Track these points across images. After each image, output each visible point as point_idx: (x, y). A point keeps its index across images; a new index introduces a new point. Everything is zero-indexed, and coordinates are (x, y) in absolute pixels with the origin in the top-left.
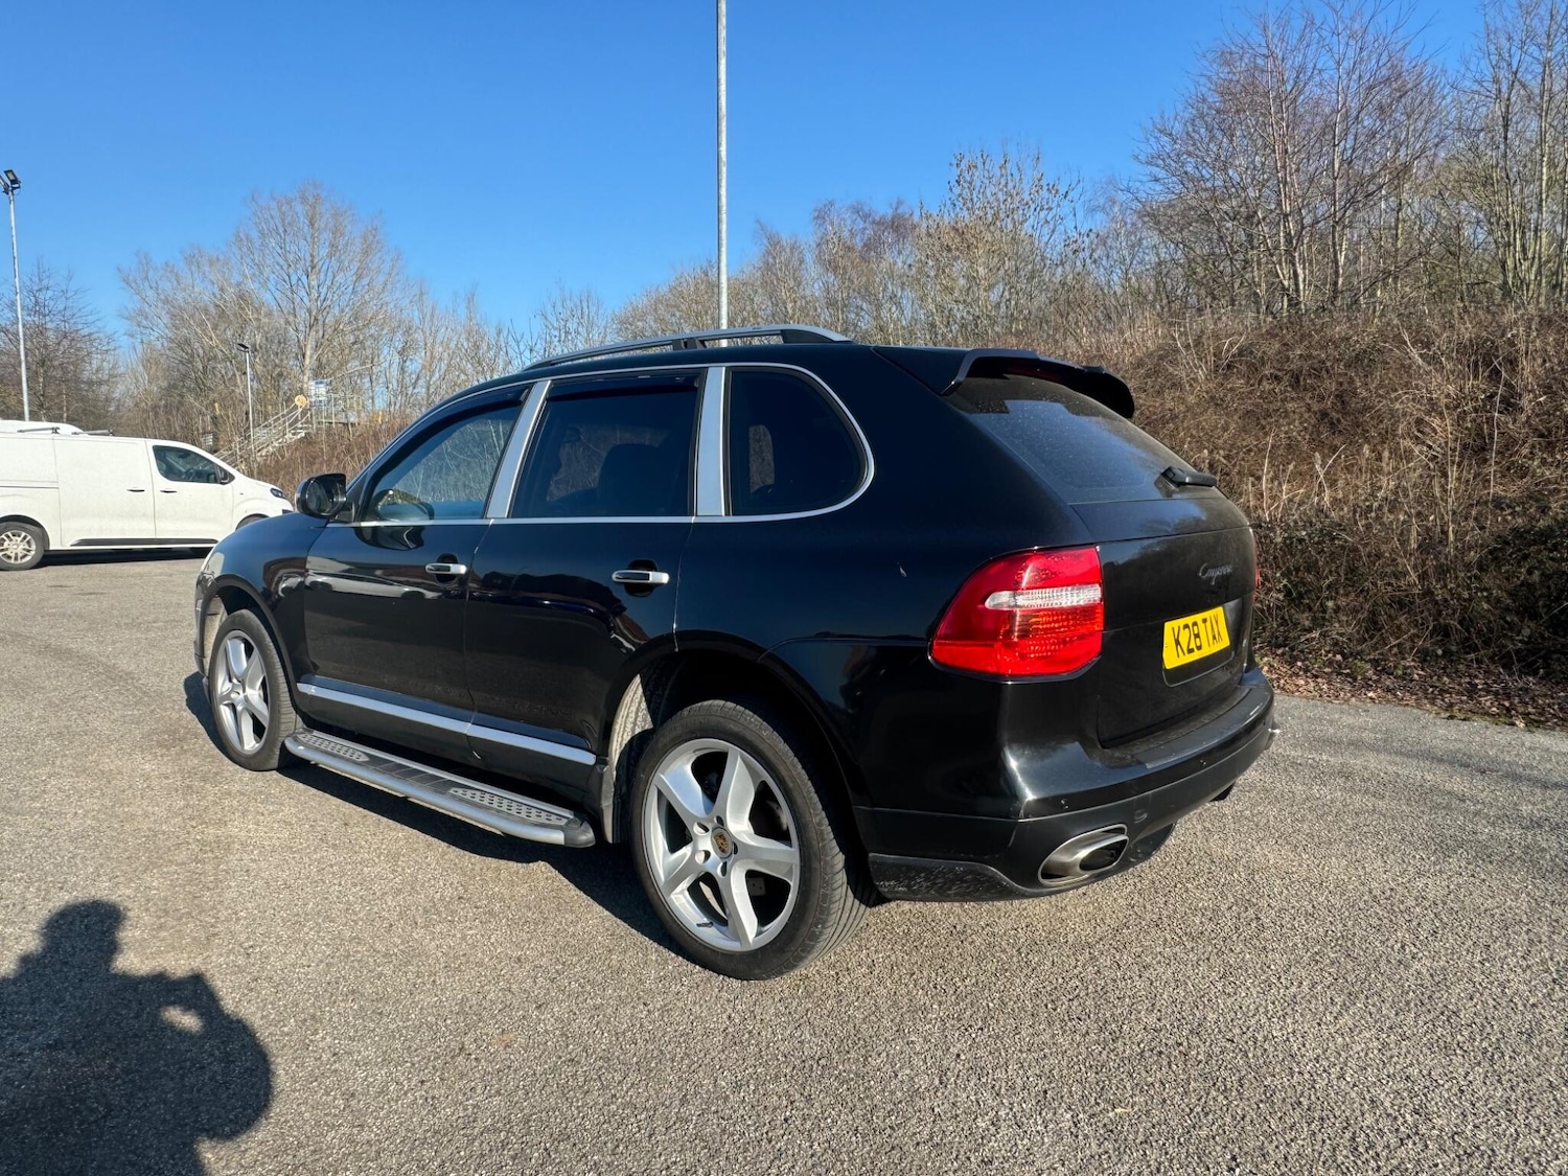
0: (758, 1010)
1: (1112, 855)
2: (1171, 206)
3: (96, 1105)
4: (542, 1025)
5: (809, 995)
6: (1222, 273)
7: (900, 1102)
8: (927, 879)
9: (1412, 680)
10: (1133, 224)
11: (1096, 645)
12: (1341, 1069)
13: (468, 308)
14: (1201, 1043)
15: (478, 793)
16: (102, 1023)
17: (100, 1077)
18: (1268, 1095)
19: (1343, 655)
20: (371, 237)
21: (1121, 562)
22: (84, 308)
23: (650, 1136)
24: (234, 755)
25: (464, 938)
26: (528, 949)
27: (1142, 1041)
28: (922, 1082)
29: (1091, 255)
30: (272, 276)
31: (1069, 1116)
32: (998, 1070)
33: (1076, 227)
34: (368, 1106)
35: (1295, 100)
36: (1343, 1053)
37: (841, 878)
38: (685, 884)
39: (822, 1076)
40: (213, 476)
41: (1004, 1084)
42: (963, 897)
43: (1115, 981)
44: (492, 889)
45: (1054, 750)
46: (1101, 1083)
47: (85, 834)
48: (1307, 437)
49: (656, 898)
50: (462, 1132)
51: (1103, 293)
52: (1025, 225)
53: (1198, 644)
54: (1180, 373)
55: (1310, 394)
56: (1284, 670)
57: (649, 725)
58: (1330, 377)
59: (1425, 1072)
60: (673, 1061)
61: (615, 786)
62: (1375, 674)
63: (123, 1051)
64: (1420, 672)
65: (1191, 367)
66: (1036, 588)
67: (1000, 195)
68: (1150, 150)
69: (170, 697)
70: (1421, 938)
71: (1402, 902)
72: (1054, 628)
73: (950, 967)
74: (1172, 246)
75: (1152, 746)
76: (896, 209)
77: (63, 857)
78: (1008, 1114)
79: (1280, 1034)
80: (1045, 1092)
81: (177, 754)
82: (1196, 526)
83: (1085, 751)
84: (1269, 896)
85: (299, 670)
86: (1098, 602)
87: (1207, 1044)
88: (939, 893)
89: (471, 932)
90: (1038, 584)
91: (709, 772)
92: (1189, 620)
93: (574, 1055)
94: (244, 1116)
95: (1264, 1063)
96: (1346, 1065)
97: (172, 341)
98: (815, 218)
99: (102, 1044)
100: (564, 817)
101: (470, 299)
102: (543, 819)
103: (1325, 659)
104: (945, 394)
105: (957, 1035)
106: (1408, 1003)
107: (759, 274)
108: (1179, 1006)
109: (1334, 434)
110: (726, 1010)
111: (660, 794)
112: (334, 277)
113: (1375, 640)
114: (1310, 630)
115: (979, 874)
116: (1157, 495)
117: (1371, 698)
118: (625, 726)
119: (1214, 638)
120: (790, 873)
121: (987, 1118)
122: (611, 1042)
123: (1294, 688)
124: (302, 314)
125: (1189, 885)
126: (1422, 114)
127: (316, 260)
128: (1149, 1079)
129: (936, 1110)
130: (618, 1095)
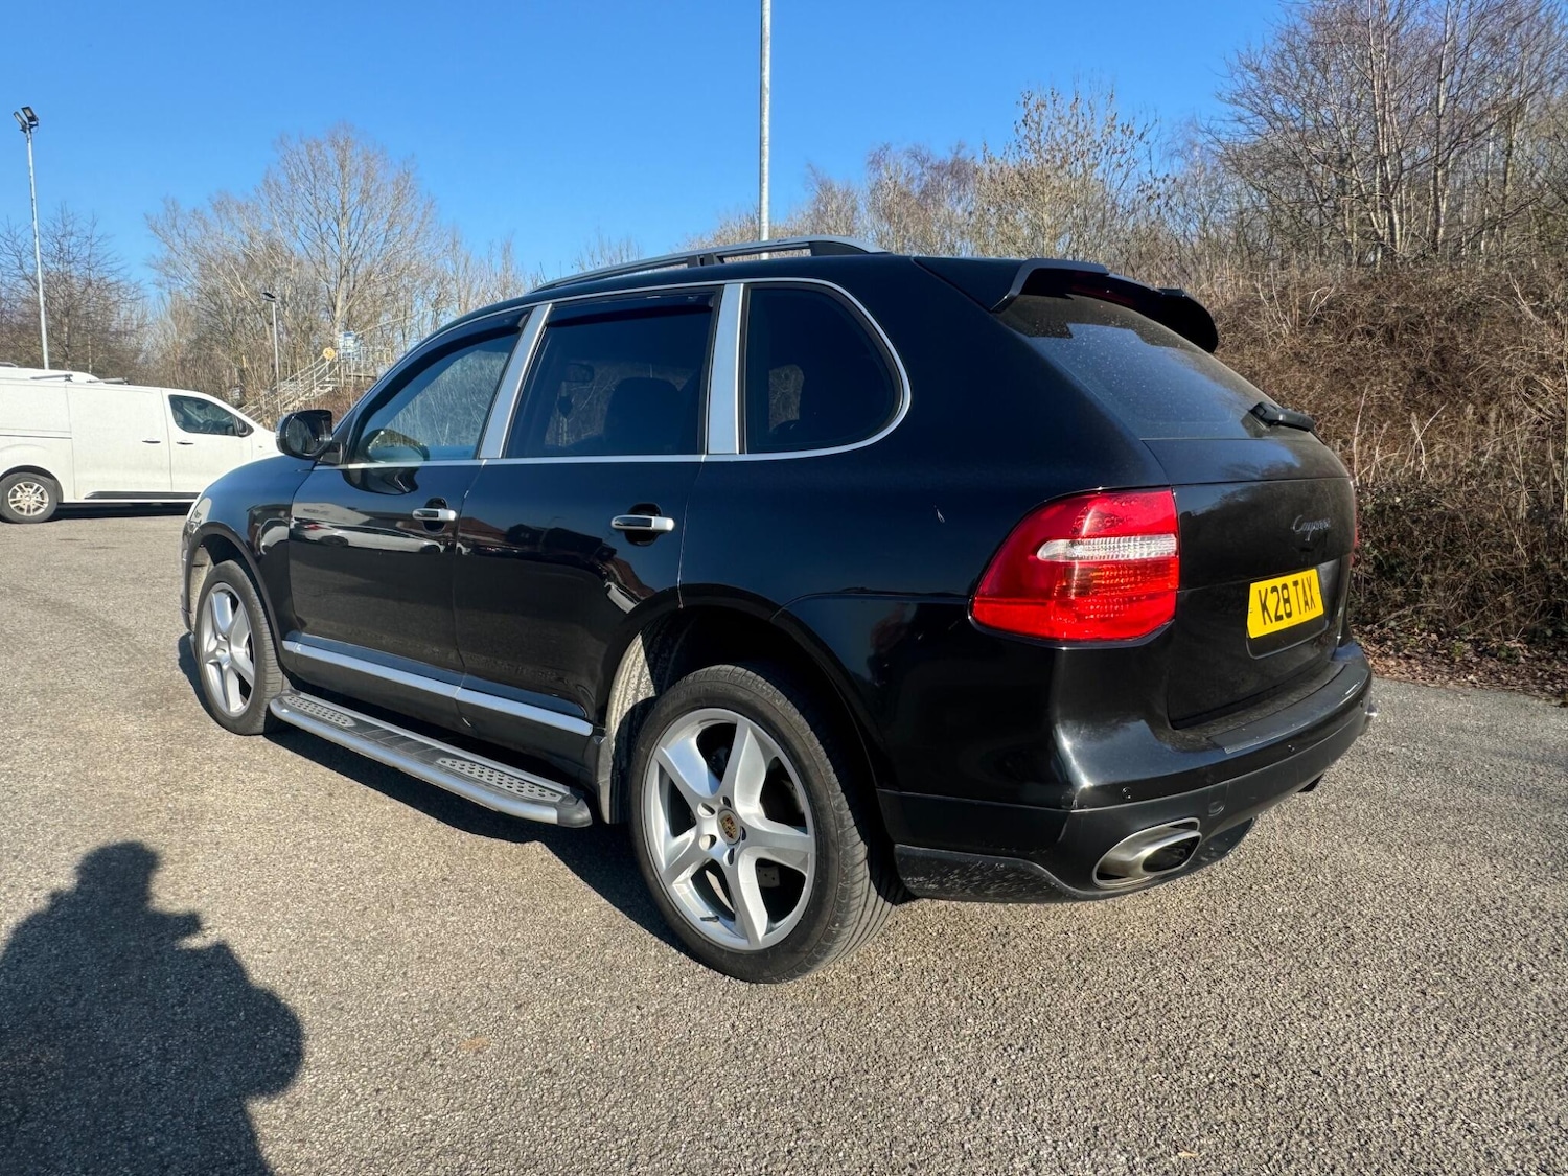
0: (766, 1019)
1: (1181, 854)
2: (1256, 148)
3: (11, 1106)
4: (520, 1028)
5: (825, 1002)
6: (1309, 222)
7: (924, 1134)
8: (961, 876)
9: (1517, 663)
10: (1215, 169)
11: (1169, 605)
12: (1450, 1112)
13: (504, 258)
14: (1281, 1075)
15: (468, 764)
16: (34, 1010)
17: (22, 1073)
18: (1362, 1141)
19: (1440, 636)
20: (403, 184)
21: (1199, 513)
22: (109, 254)
23: (631, 1166)
24: (219, 717)
25: (444, 924)
26: (513, 939)
27: (1211, 1071)
28: (952, 1111)
29: (1167, 203)
30: (302, 224)
31: (1123, 1159)
32: (1041, 1100)
33: (1151, 172)
34: (313, 1117)
35: (1396, 31)
36: (1451, 1093)
37: (863, 870)
38: (688, 873)
39: (834, 1100)
40: (231, 428)
41: (1047, 1117)
42: (1003, 897)
43: (1180, 997)
44: (481, 870)
45: (1115, 728)
46: (1162, 1120)
47: (50, 798)
48: (1401, 397)
49: (657, 888)
50: (415, 1153)
51: (1179, 245)
52: (1095, 171)
53: (1288, 611)
54: (1262, 326)
55: (1406, 351)
56: (1373, 649)
57: (652, 694)
58: (1429, 333)
59: (1552, 1120)
60: (664, 1076)
61: (614, 760)
62: (1476, 656)
63: (52, 1043)
64: (1527, 655)
65: (1273, 321)
66: (1099, 537)
67: (1070, 136)
68: (1235, 87)
69: (165, 655)
70: (1541, 956)
71: (1516, 914)
72: (1119, 584)
73: (989, 974)
74: (1255, 193)
75: (1231, 727)
76: (957, 153)
77: (23, 824)
78: (1051, 1154)
79: (1375, 1067)
80: (1096, 1128)
81: (162, 715)
82: (1289, 473)
83: (1153, 731)
84: (1359, 902)
85: (286, 627)
86: (1173, 555)
87: (1289, 1076)
88: (976, 893)
89: (453, 918)
90: (1102, 532)
91: (717, 745)
92: (1278, 582)
93: (552, 1064)
94: (173, 1124)
95: (1357, 1101)
96: (1456, 1108)
97: (200, 291)
98: (869, 163)
99: (30, 1035)
100: (560, 793)
101: (506, 249)
102: (536, 795)
103: (1419, 638)
104: (996, 311)
105: (993, 1056)
106: (1528, 1034)
107: (808, 222)
108: (1255, 1030)
109: (1431, 393)
110: (730, 1017)
111: (662, 770)
112: (366, 225)
113: (1475, 618)
114: (1402, 606)
115: (1023, 872)
116: (1245, 434)
117: (1471, 682)
118: (626, 693)
119: (1306, 604)
120: (804, 863)
121: (1025, 1158)
122: (596, 1050)
123: (1383, 669)
124: (334, 265)
125: (1267, 887)
126: (1537, 47)
127: (346, 207)
128: (1219, 1117)
129: (967, 1146)
130: (598, 1114)
